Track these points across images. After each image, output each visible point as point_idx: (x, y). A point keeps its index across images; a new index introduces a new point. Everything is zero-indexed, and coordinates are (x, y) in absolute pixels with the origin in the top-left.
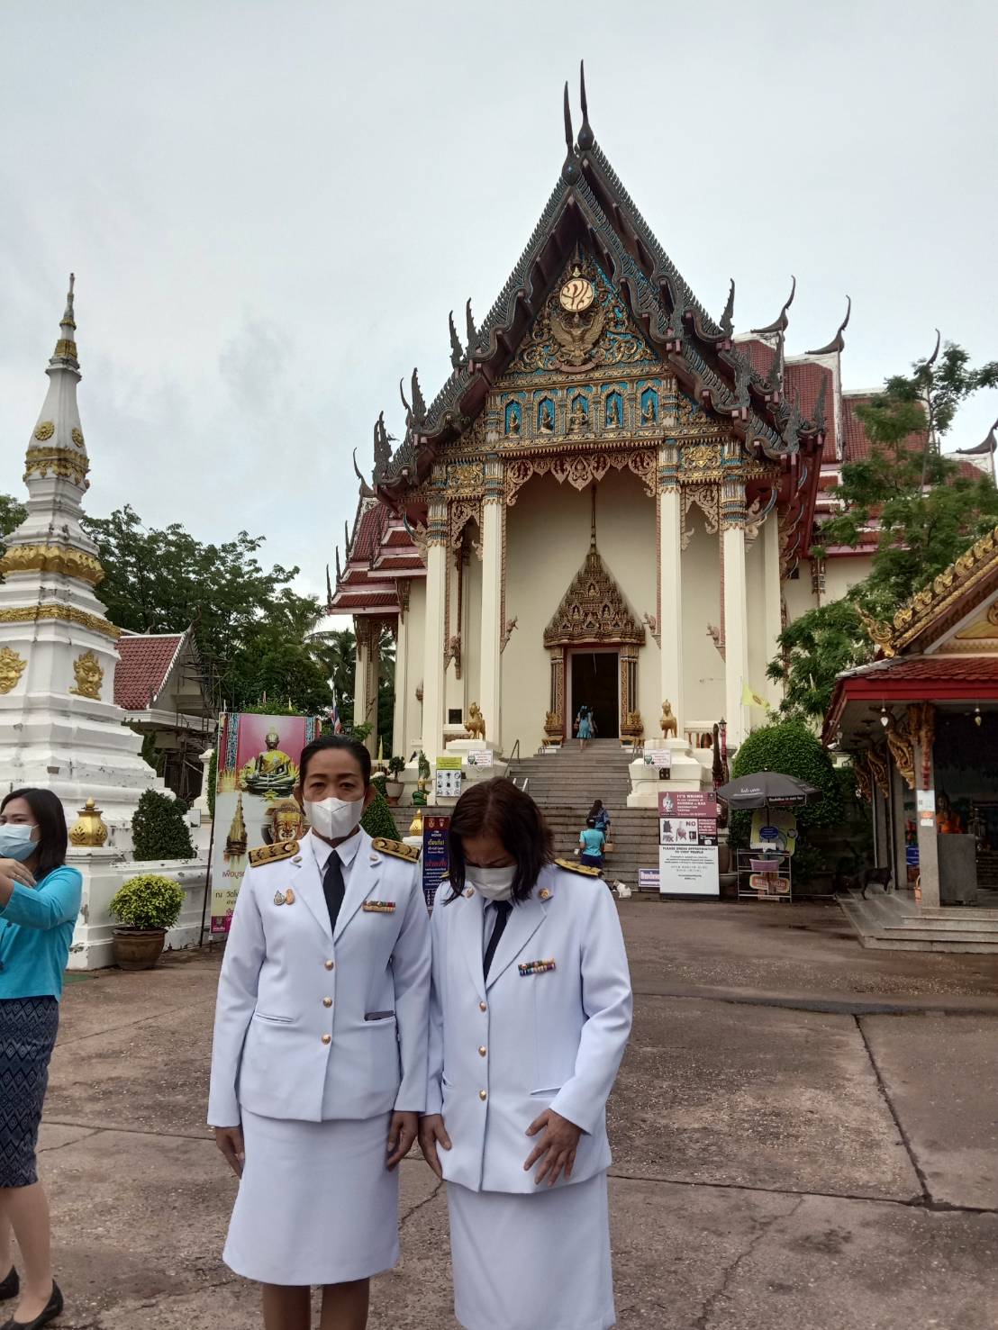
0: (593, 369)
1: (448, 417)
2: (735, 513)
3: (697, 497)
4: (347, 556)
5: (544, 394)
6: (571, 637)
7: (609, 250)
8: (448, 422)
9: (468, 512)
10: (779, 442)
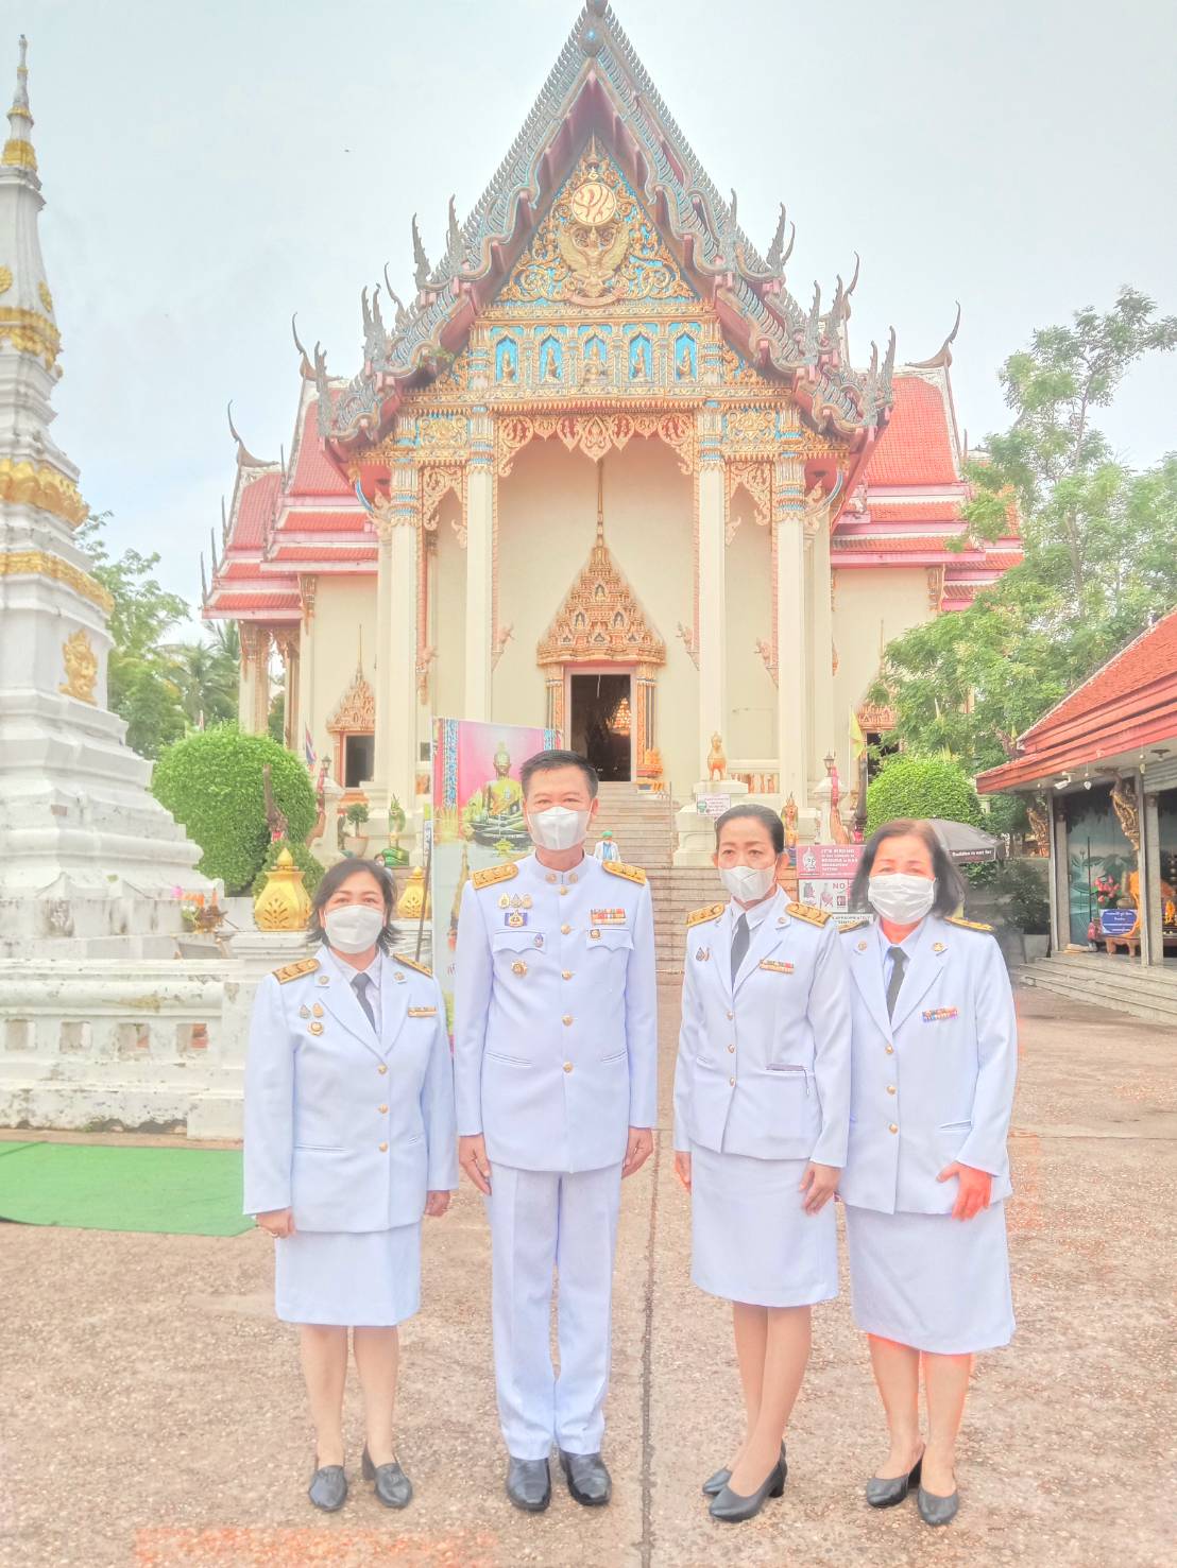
0: (613, 303)
1: (425, 352)
2: (793, 500)
3: (745, 478)
4: (225, 542)
5: (549, 331)
6: (575, 652)
7: (641, 146)
8: (425, 359)
9: (446, 482)
10: (853, 412)
